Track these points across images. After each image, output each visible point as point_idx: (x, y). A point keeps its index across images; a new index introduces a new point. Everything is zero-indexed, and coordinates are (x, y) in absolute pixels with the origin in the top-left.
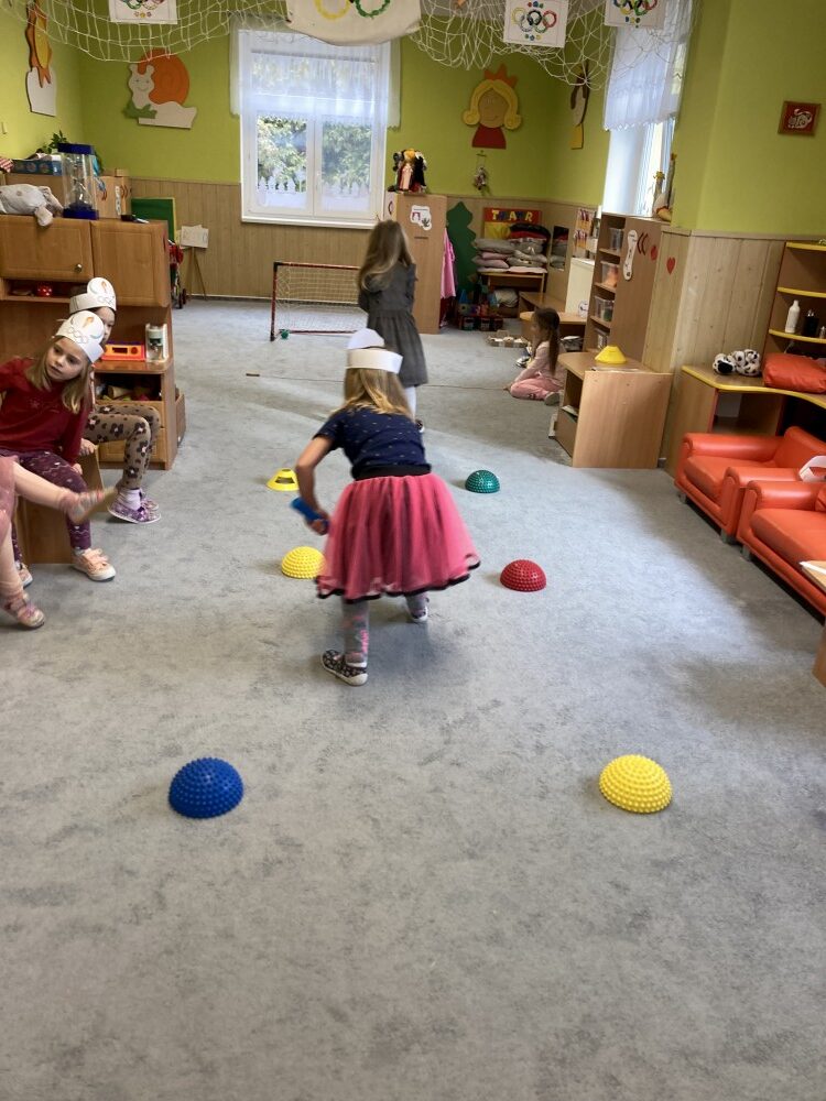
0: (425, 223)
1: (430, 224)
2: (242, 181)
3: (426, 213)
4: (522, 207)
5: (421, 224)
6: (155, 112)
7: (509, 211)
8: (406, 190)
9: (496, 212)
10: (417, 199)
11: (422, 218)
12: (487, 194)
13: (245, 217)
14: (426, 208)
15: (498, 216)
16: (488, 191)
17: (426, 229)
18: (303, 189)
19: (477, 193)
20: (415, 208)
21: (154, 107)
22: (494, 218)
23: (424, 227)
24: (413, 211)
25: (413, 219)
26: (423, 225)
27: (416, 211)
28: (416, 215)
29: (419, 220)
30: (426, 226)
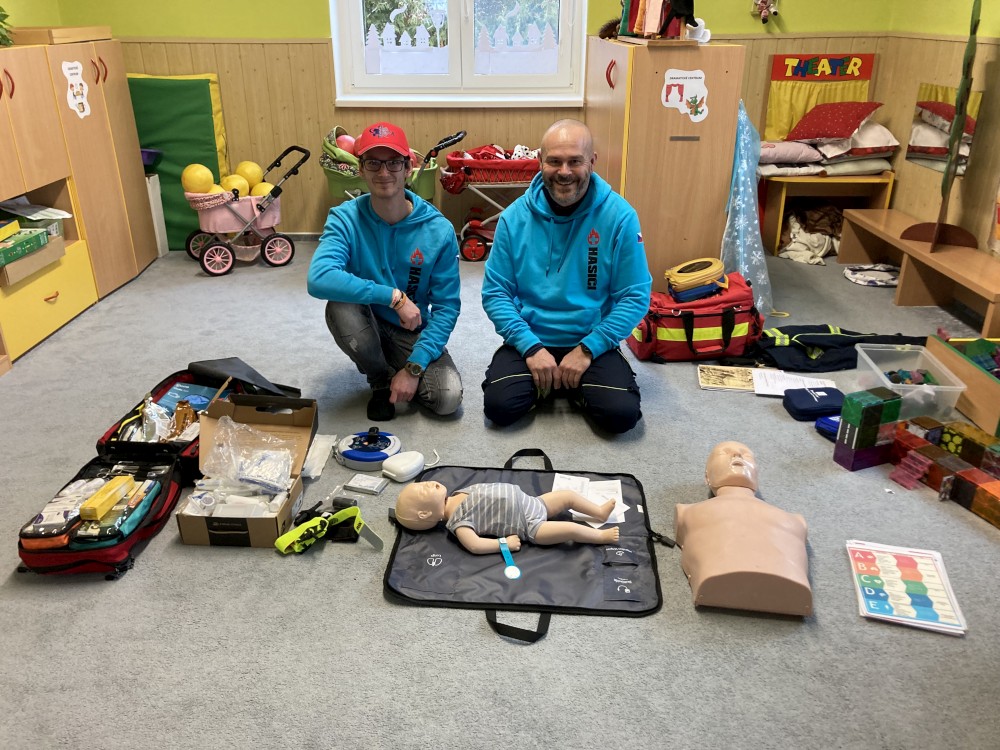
0: (694, 106)
1: (704, 107)
2: (334, 36)
3: (696, 85)
4: (842, 49)
5: (684, 109)
7: (817, 59)
8: (649, 37)
9: (792, 63)
10: (676, 55)
11: (687, 96)
12: (777, 31)
13: (343, 98)
14: (699, 73)
15: (796, 70)
16: (779, 23)
17: (696, 119)
18: (445, 43)
19: (759, 29)
20: (672, 75)
22: (789, 73)
23: (692, 117)
24: (668, 82)
25: (667, 101)
26: (689, 111)
27: (675, 82)
28: (675, 90)
29: (681, 100)
30: (696, 113)
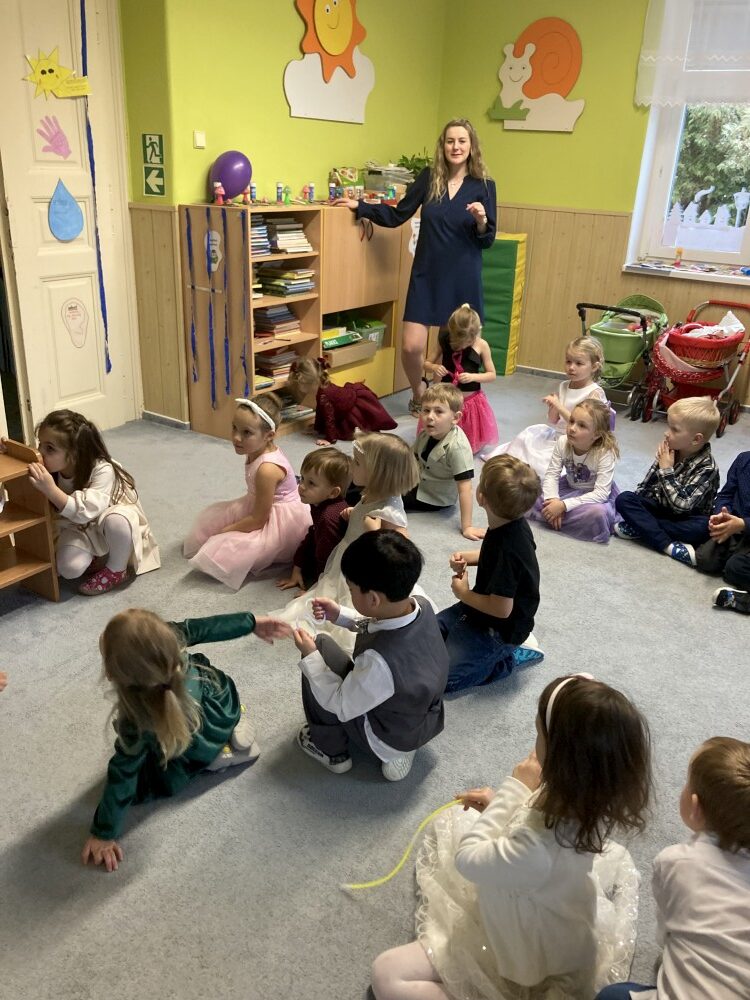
6: (527, 111)
21: (528, 103)
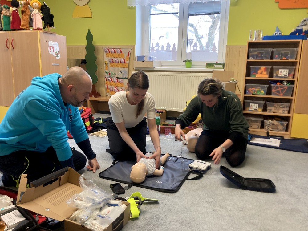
0: (57, 53)
1: (59, 54)
3: (57, 47)
5: (55, 55)
11: (55, 50)
14: (57, 43)
23: (56, 57)
24: (50, 45)
25: (50, 52)
26: (56, 55)
27: (52, 45)
28: (52, 48)
29: (54, 52)
30: (57, 56)
